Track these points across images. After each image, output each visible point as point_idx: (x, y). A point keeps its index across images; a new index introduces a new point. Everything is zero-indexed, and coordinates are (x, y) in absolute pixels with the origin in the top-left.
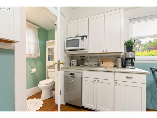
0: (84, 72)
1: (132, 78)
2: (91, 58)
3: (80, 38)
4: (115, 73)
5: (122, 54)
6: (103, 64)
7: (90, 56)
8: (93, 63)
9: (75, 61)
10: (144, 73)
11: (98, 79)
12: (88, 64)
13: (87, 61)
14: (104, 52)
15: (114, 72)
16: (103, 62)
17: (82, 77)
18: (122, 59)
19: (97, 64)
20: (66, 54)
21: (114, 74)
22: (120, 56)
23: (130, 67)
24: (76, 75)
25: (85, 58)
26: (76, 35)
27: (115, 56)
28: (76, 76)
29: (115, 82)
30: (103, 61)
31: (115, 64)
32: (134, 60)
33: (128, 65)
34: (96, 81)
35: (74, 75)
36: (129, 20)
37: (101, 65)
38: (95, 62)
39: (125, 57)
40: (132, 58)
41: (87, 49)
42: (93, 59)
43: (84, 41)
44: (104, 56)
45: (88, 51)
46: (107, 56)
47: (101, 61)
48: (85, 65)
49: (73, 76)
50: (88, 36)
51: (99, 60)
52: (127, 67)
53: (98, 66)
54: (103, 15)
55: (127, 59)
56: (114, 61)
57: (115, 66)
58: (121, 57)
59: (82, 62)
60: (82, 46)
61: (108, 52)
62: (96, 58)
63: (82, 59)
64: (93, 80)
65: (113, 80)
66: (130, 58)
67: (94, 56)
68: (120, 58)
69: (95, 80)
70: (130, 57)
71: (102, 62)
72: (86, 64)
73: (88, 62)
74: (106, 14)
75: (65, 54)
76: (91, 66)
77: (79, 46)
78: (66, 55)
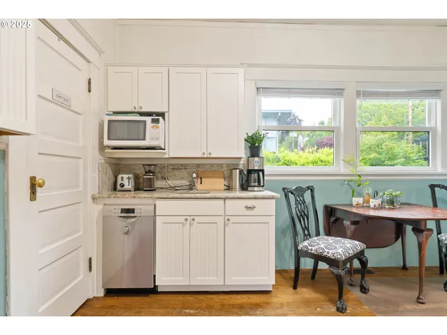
0: (158, 203)
1: (254, 207)
2: (172, 169)
3: (148, 119)
4: (227, 201)
5: (242, 162)
6: (201, 183)
7: (171, 165)
8: (178, 183)
9: (129, 178)
10: (272, 198)
11: (192, 217)
12: (164, 184)
13: (162, 177)
14: (205, 156)
15: (225, 199)
16: (203, 179)
17: (155, 215)
18: (241, 172)
19: (188, 183)
20: (102, 158)
21: (225, 203)
22: (238, 165)
23: (256, 189)
24: (139, 211)
25: (158, 169)
26: (135, 108)
27: (228, 165)
28: (140, 213)
29: (227, 218)
30: (202, 175)
31: (229, 183)
32: (261, 173)
33: (252, 184)
34: (189, 221)
35: (133, 212)
36: (256, 90)
37: (198, 186)
38: (182, 178)
39: (246, 168)
40: (258, 171)
41: (163, 147)
42: (177, 173)
43: (158, 127)
44: (204, 165)
45: (166, 151)
46: (212, 165)
47: (197, 177)
48: (158, 188)
49: (132, 215)
50: (166, 115)
51: (194, 175)
52: (249, 189)
53: (191, 189)
54: (203, 70)
55: (250, 172)
56: (226, 176)
57: (229, 188)
58: (241, 167)
59: (150, 179)
60: (152, 139)
61: (212, 156)
62: (185, 169)
63: (150, 172)
64: (182, 219)
65: (223, 214)
66: (255, 171)
67: (182, 165)
68: (238, 170)
69: (186, 220)
70: (256, 168)
71: (199, 180)
72: (158, 184)
73: (164, 178)
74: (210, 70)
75: (100, 157)
76: (174, 189)
77: (144, 139)
78: (103, 161)
